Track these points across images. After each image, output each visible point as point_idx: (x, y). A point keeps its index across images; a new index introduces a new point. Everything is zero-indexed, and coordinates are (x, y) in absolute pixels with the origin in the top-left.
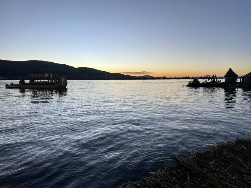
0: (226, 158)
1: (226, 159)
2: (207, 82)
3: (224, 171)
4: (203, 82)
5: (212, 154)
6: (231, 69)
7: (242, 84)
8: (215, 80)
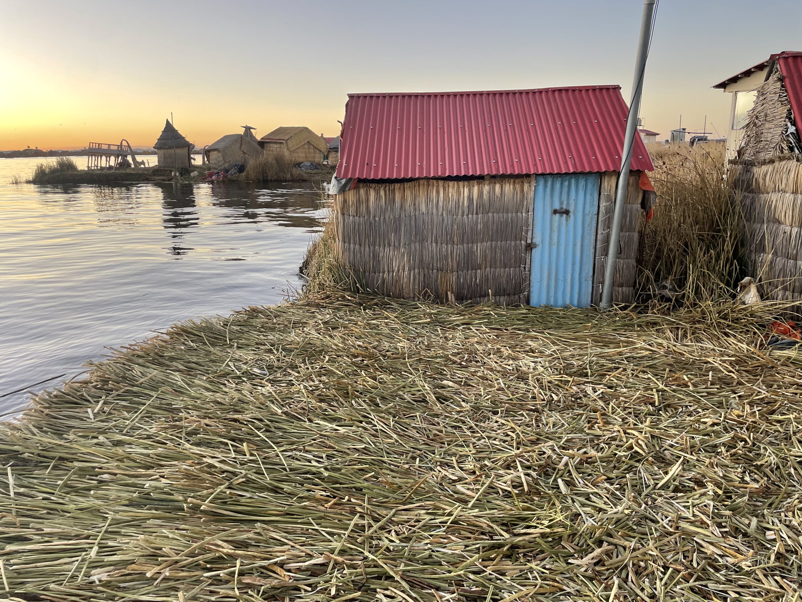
0: (137, 386)
1: (135, 389)
2: (103, 165)
3: (128, 422)
4: (88, 167)
5: (95, 387)
6: (171, 123)
7: (206, 172)
8: (129, 158)
